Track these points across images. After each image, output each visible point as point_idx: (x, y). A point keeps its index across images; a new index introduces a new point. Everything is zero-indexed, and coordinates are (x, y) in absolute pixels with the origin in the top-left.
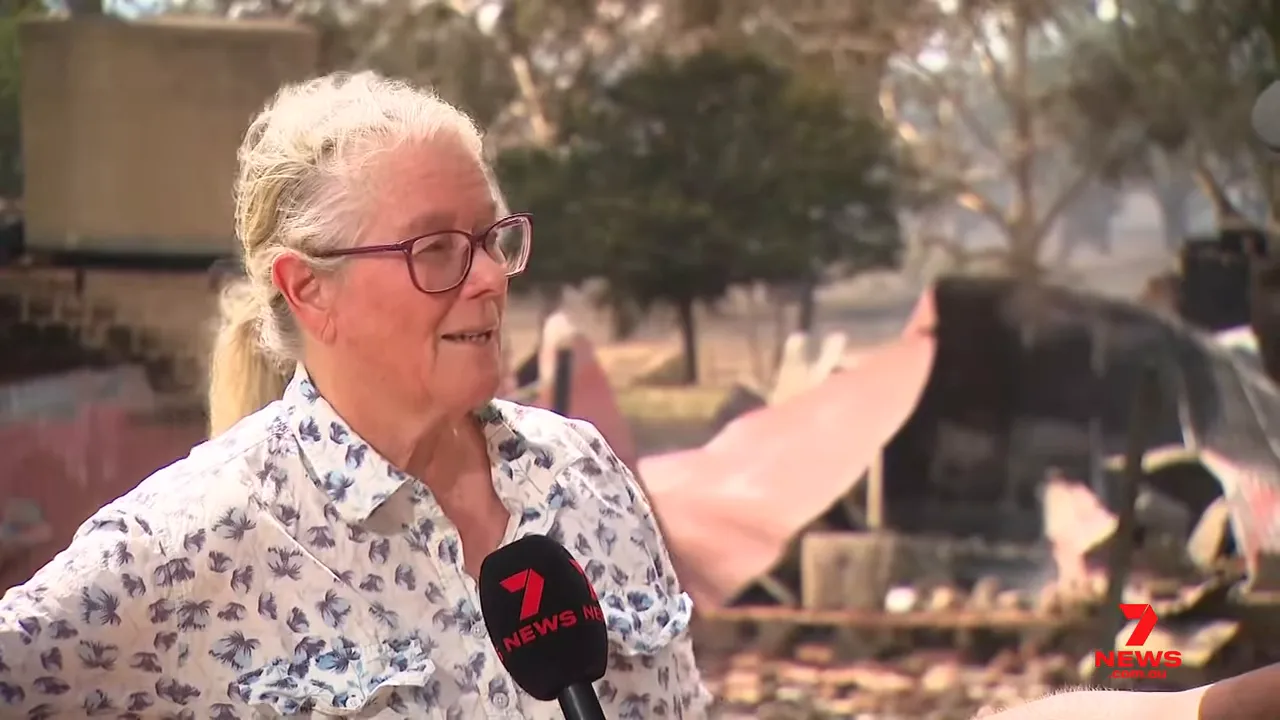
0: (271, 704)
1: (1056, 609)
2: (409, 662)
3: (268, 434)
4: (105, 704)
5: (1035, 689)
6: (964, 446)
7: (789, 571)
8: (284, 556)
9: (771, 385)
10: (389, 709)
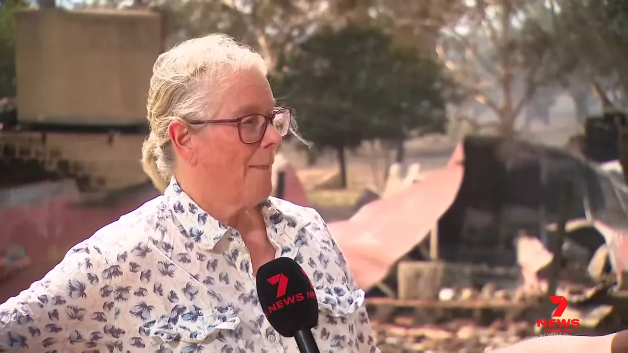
0: (160, 337)
1: (523, 299)
2: (227, 318)
3: (158, 210)
4: (79, 337)
5: (513, 338)
6: (478, 219)
7: (391, 280)
8: (166, 266)
9: (383, 189)
10: (217, 340)
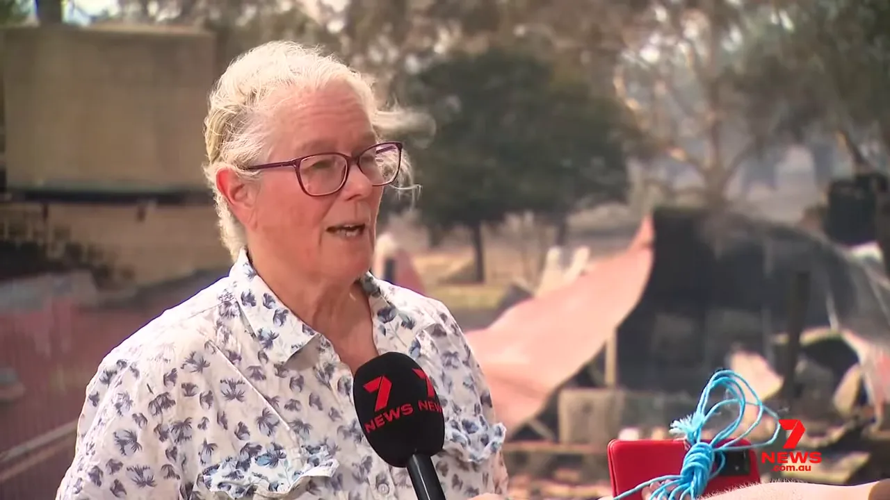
0: (226, 491)
3: (219, 302)
9: (537, 283)
